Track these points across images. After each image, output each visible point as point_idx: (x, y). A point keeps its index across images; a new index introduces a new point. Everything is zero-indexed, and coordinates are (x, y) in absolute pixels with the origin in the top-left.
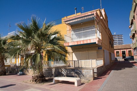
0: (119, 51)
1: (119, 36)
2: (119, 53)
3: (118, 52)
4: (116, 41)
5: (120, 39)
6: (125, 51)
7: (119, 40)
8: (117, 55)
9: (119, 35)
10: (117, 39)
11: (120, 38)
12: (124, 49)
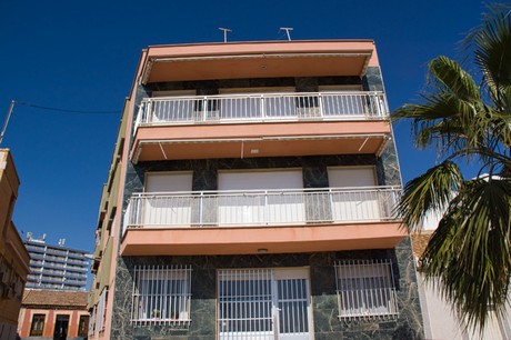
0: (46, 312)
1: (76, 255)
2: (43, 320)
3: (39, 319)
4: (60, 273)
5: (75, 268)
6: (68, 316)
7: (70, 268)
8: (32, 328)
9: (75, 252)
10: (65, 266)
11: (76, 262)
12: (67, 308)
